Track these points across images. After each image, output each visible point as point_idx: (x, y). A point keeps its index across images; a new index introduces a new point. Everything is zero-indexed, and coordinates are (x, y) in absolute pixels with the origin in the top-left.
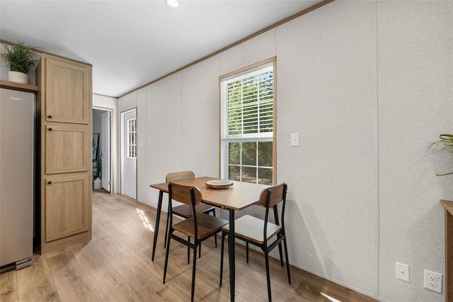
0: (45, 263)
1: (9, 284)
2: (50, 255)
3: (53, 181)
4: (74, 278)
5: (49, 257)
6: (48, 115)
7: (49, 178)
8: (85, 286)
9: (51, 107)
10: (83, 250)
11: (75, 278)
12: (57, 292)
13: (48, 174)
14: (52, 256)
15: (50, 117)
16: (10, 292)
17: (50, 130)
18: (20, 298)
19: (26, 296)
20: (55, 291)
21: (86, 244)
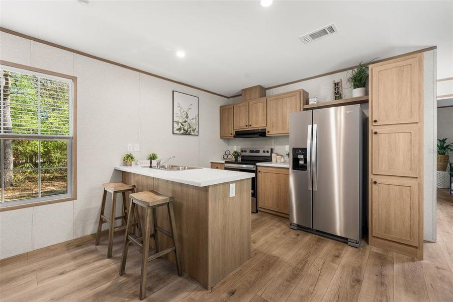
0: (367, 254)
1: (340, 251)
2: (375, 249)
3: (378, 181)
4: (381, 282)
5: (373, 250)
6: (374, 120)
7: (375, 178)
8: (387, 296)
9: (376, 112)
10: (406, 264)
11: (382, 284)
12: (362, 281)
13: (374, 174)
14: (376, 251)
15: (375, 121)
16: (338, 257)
17: (376, 133)
18: (340, 265)
19: (344, 267)
20: (361, 279)
21: (413, 260)
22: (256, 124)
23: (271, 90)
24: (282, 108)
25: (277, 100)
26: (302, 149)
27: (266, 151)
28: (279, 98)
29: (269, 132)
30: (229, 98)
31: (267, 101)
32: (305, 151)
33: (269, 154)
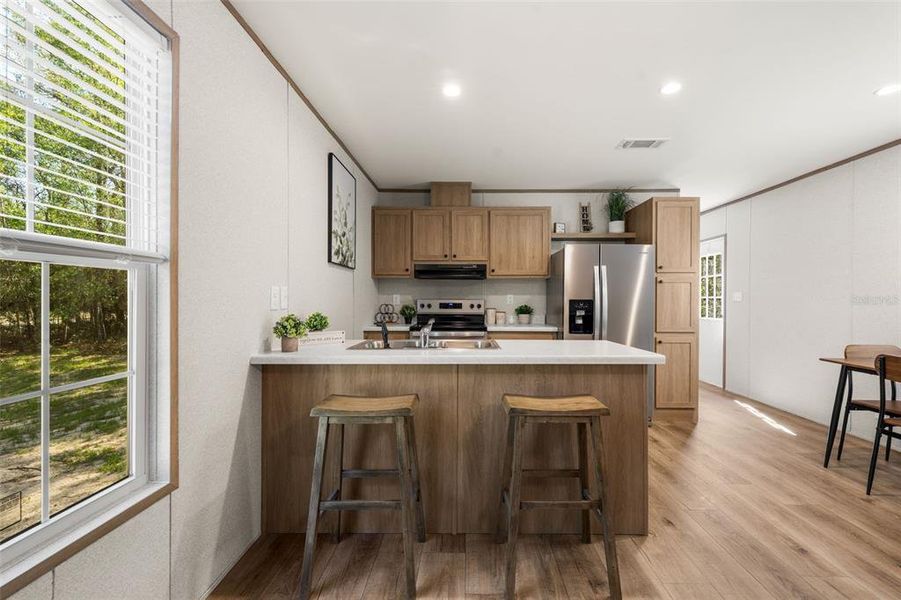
3: (663, 341)
9: (661, 256)
13: (657, 332)
15: (660, 267)
17: (661, 281)
22: (467, 254)
23: (481, 195)
24: (518, 231)
25: (508, 215)
26: (585, 302)
27: (476, 305)
28: (514, 214)
29: (493, 271)
30: (380, 190)
31: (489, 213)
32: (589, 305)
33: (481, 311)
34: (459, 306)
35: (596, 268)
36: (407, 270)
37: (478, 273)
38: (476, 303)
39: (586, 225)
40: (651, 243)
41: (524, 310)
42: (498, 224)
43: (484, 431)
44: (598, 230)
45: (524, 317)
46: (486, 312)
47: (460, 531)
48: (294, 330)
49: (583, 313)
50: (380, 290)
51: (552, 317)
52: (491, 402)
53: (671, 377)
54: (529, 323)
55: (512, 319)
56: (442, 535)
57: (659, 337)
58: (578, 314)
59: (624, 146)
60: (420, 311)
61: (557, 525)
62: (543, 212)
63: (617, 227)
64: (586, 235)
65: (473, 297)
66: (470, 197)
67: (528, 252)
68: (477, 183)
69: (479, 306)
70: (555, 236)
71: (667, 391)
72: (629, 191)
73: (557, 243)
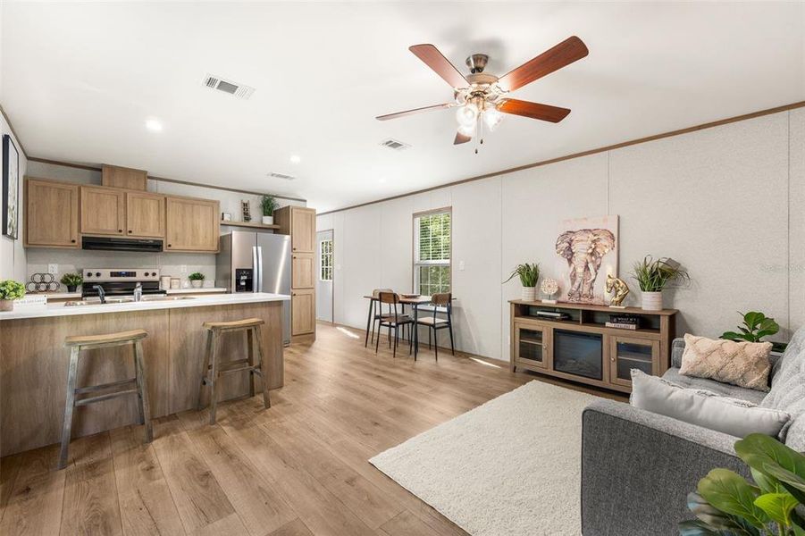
3: (296, 294)
9: (294, 242)
15: (295, 249)
17: (295, 258)
22: (143, 230)
25: (183, 203)
26: (247, 270)
27: (150, 275)
28: (187, 202)
29: (170, 246)
30: (29, 158)
31: (165, 200)
32: (250, 272)
33: (156, 278)
34: (133, 274)
35: (255, 248)
36: (74, 241)
37: (155, 247)
38: (150, 272)
39: (247, 218)
40: (289, 234)
41: (197, 277)
42: (174, 210)
43: (189, 348)
44: (255, 221)
45: (197, 282)
46: (161, 279)
47: (171, 413)
48: (14, 293)
49: (246, 278)
50: (28, 259)
51: (221, 282)
52: (193, 330)
53: (300, 315)
54: (201, 287)
55: (186, 283)
56: (158, 418)
57: (294, 292)
58: (242, 278)
59: (272, 175)
60: (86, 279)
61: (235, 393)
62: (214, 204)
63: (268, 221)
64: (246, 223)
65: (148, 267)
66: (146, 183)
67: (201, 232)
68: (152, 171)
69: (154, 274)
70: (223, 222)
71: (298, 324)
72: (276, 196)
73: (224, 227)
